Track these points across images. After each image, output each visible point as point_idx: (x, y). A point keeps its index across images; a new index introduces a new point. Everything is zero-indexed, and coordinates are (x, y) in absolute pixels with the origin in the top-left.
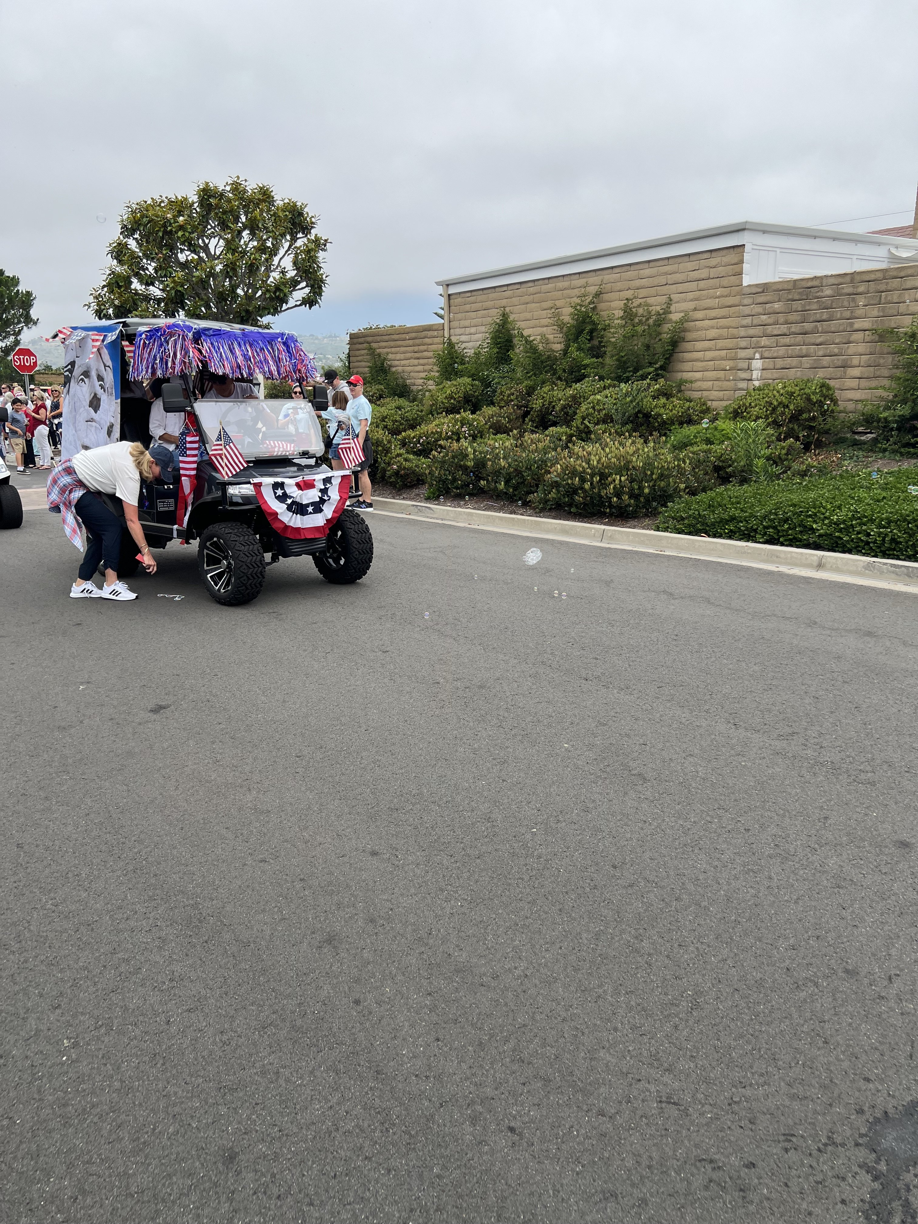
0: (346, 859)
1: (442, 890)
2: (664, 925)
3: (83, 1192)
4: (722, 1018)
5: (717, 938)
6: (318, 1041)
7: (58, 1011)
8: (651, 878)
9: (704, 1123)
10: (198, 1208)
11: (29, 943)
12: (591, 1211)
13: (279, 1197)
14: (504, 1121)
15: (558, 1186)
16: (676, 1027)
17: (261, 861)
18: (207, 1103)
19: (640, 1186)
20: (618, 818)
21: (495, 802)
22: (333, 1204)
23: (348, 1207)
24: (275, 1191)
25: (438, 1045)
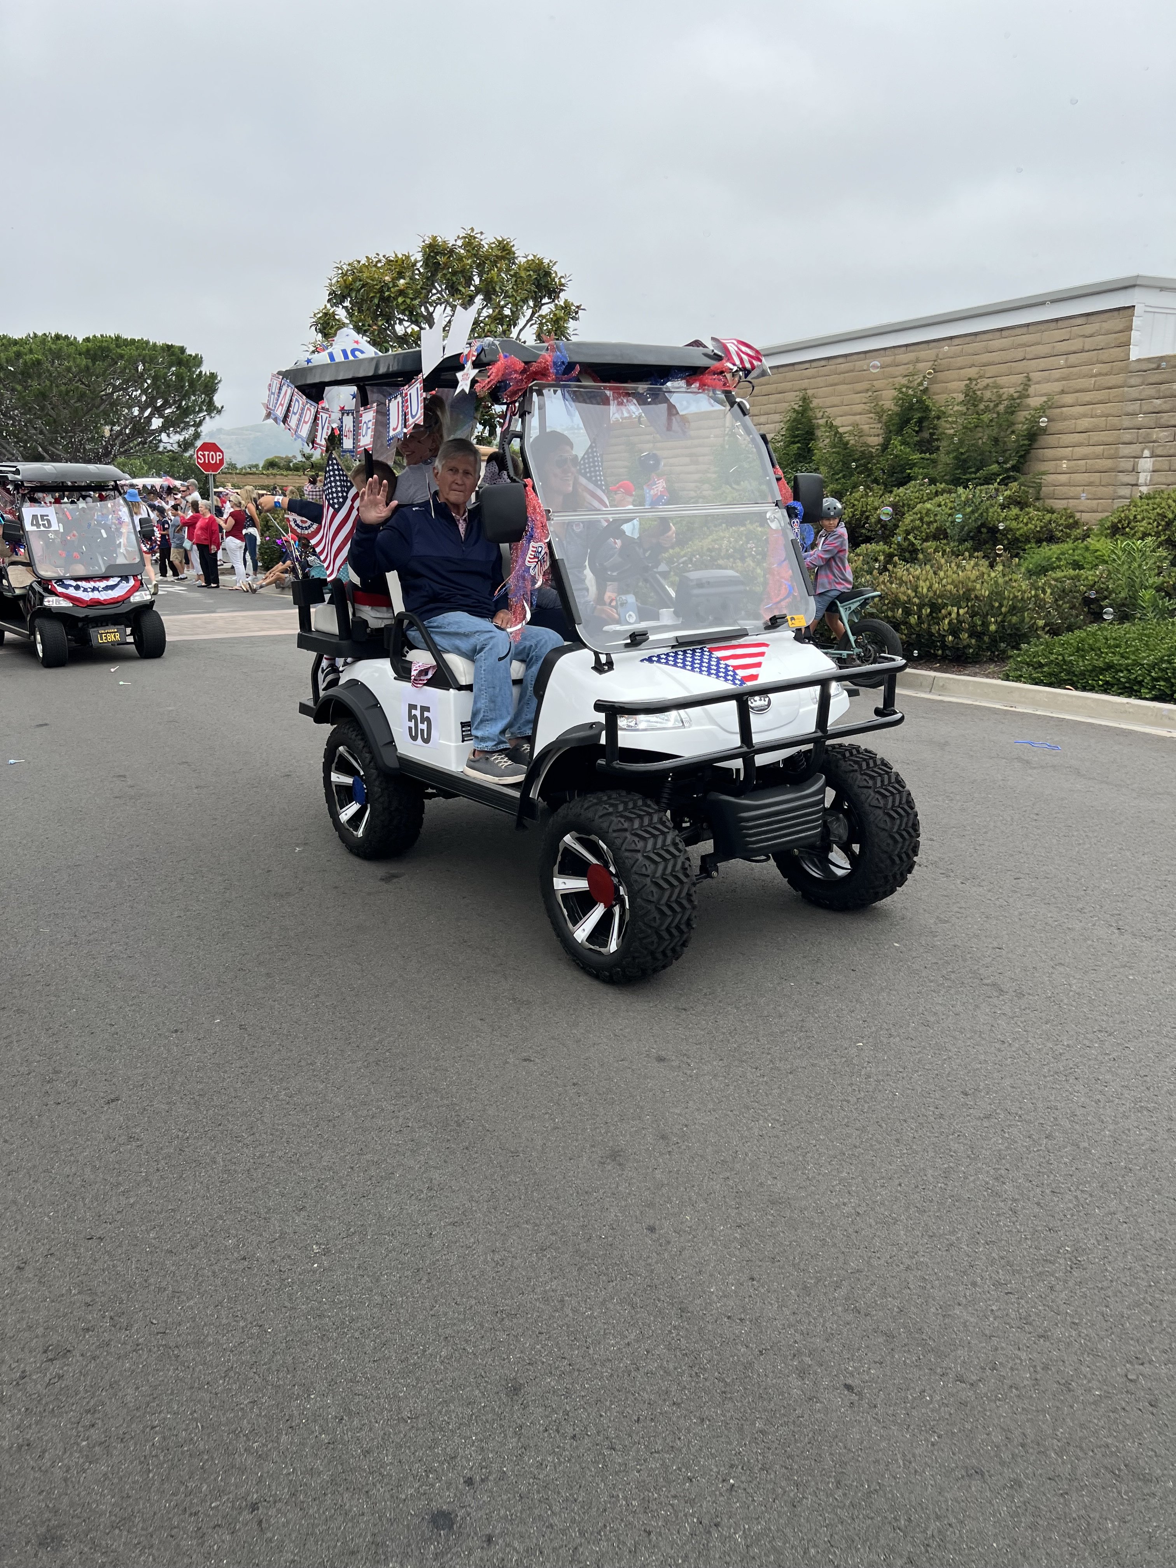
0: (626, 1064)
1: (748, 1108)
2: (1031, 1167)
3: (350, 1413)
4: (1111, 1281)
5: (1102, 1187)
6: (607, 1269)
7: (303, 1213)
8: (1014, 1110)
9: (1091, 1400)
10: (482, 1441)
11: (264, 1136)
12: (951, 1488)
13: (574, 1437)
14: (839, 1378)
15: (909, 1456)
16: (1052, 1288)
17: (525, 1060)
18: (482, 1326)
19: (1012, 1465)
20: (968, 1036)
21: (808, 1008)
22: (638, 1451)
23: (657, 1455)
24: (569, 1430)
25: (753, 1285)
